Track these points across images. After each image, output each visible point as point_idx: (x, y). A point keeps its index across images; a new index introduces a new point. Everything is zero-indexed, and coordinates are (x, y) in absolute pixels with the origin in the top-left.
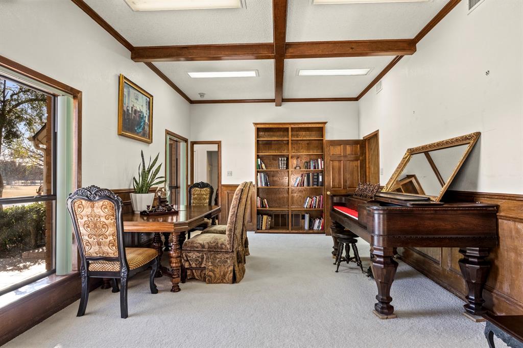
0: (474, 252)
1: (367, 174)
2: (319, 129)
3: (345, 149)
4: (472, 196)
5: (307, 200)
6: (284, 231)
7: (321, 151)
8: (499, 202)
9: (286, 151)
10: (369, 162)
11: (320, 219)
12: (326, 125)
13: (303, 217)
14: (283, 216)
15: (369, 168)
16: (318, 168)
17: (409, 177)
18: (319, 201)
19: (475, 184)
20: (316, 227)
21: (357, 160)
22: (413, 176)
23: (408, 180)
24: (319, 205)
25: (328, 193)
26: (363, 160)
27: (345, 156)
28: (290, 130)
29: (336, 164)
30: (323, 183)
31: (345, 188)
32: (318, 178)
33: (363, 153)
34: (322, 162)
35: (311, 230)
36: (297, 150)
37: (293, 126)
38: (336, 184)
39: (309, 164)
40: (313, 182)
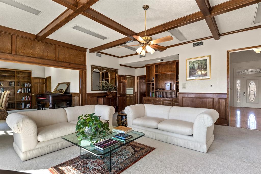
0: (68, 102)
1: (47, 88)
2: (29, 73)
3: (39, 81)
4: (69, 93)
5: (23, 97)
6: (13, 109)
7: (29, 80)
8: (73, 94)
9: (13, 79)
10: (48, 85)
11: (29, 104)
12: (32, 71)
13: (22, 104)
14: (11, 104)
15: (48, 87)
16: (28, 86)
17: (61, 89)
18: (29, 98)
19: (70, 91)
20: (27, 107)
21: (44, 84)
22: (62, 89)
23: (61, 90)
24: (29, 99)
25: (33, 95)
26: (46, 84)
27: (40, 83)
28: (16, 72)
29: (36, 85)
30: (30, 92)
31: (39, 93)
32: (28, 90)
33: (46, 82)
34: (30, 84)
35: (25, 108)
36: (18, 79)
37: (17, 71)
38: (36, 91)
39: (24, 85)
40: (26, 91)
